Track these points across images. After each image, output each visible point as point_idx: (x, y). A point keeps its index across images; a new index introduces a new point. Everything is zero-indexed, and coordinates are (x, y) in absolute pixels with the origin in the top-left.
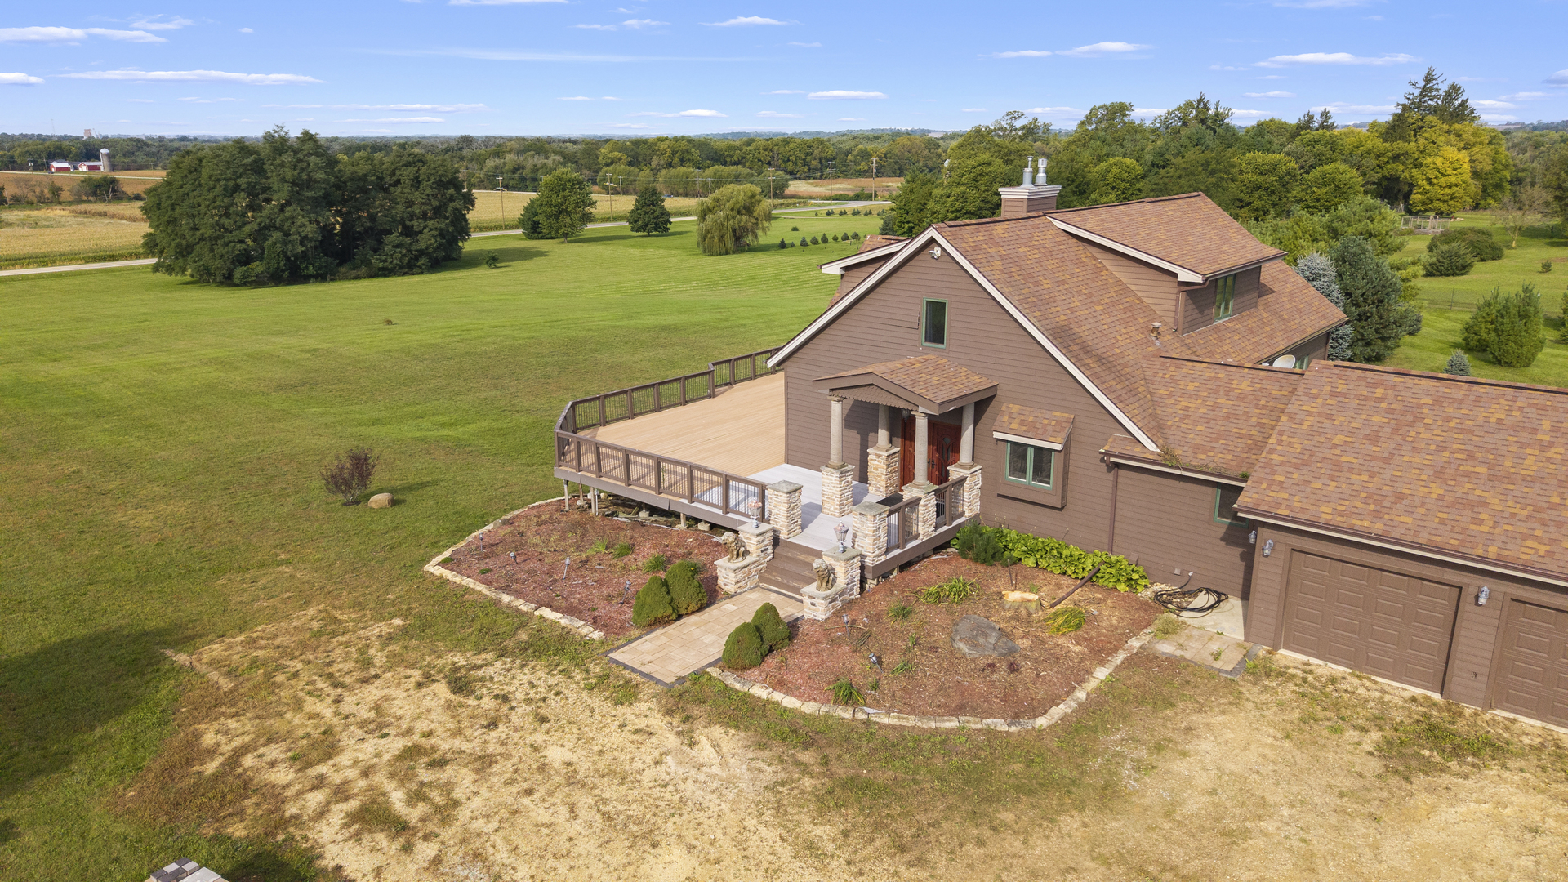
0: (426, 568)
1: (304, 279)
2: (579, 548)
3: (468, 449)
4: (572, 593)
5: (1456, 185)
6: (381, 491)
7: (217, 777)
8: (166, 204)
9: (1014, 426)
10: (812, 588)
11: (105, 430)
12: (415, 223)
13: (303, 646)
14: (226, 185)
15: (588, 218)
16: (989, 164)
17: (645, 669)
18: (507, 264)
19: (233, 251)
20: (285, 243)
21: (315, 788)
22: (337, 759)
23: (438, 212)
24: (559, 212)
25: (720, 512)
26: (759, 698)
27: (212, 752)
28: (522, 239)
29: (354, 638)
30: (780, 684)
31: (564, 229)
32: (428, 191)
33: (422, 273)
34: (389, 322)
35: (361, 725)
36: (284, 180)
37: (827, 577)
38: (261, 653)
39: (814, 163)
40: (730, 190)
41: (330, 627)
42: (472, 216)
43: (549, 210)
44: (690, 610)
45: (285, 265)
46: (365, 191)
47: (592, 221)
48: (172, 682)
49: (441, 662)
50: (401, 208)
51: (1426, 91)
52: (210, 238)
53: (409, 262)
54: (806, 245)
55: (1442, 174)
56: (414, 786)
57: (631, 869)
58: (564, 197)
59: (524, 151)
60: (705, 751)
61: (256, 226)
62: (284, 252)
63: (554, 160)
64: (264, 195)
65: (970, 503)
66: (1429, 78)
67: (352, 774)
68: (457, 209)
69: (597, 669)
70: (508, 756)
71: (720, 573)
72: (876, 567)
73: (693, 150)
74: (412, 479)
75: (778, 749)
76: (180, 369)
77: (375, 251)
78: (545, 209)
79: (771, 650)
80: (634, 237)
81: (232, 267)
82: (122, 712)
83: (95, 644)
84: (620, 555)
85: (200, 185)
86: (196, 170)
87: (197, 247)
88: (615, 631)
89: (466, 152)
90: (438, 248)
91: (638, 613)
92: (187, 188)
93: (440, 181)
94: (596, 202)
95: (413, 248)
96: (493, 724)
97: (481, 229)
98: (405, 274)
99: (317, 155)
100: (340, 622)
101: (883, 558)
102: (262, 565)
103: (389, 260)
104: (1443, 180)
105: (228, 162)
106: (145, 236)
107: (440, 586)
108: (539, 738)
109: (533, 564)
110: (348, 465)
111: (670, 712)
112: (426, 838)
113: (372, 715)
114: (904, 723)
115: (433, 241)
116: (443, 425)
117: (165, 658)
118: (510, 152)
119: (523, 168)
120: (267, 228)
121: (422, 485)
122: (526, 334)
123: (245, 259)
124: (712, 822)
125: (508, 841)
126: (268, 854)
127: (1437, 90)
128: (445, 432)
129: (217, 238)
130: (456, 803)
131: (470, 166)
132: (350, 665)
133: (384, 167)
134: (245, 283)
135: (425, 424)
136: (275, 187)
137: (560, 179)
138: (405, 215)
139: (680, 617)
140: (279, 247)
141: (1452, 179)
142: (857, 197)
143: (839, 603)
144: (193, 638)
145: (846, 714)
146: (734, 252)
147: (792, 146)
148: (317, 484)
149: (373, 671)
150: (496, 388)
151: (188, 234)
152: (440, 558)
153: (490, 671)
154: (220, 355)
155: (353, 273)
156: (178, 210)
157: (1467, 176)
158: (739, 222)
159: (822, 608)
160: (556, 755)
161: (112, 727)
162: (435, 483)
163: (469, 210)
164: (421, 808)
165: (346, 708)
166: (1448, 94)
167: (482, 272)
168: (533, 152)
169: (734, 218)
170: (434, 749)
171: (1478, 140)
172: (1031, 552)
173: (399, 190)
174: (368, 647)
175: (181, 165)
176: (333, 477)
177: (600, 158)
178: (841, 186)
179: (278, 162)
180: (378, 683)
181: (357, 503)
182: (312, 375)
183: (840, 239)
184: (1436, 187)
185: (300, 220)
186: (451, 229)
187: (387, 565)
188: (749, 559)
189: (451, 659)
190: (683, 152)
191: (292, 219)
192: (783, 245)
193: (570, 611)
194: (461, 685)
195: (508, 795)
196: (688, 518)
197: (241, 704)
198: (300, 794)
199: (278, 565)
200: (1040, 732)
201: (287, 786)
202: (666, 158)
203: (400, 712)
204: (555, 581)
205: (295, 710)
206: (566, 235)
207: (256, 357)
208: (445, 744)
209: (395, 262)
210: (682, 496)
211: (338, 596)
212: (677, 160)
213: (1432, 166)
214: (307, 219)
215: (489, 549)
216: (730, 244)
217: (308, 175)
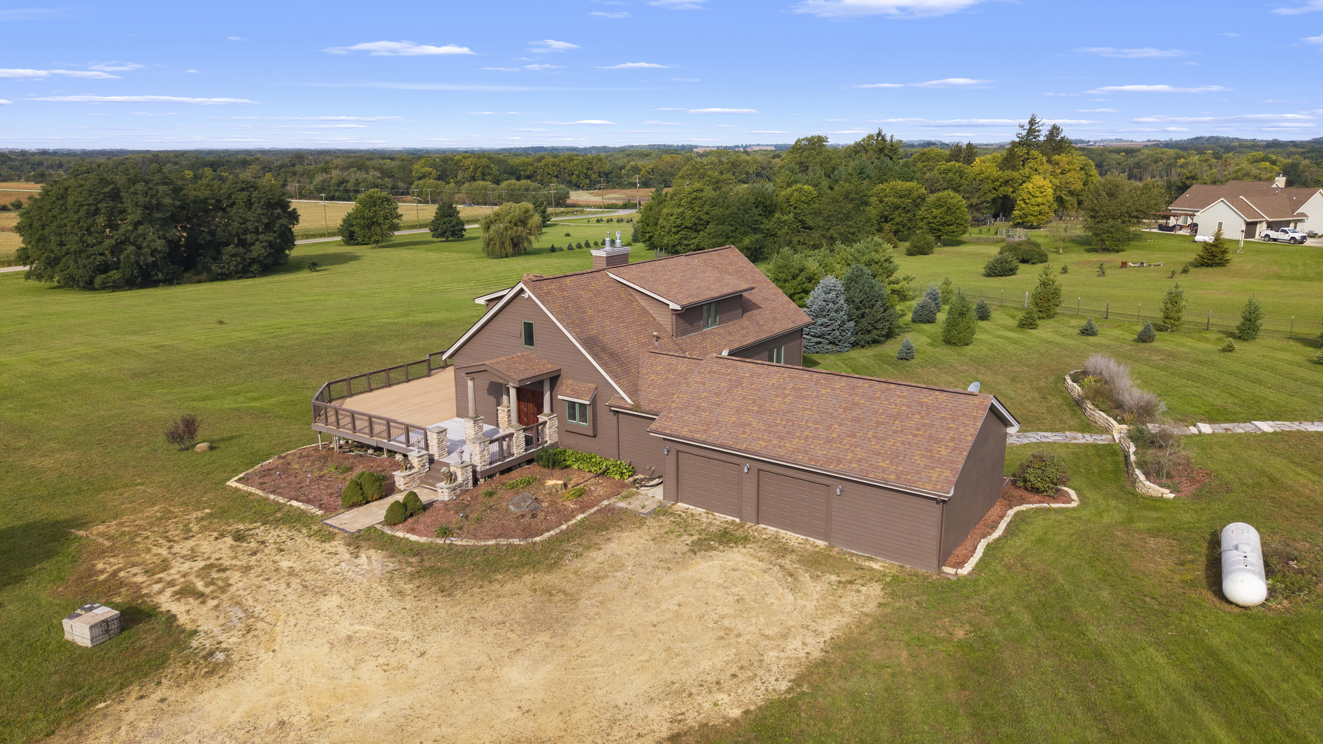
0: (228, 483)
1: (155, 284)
2: (320, 469)
3: (268, 415)
4: (310, 493)
5: (1043, 204)
6: (204, 442)
7: (105, 581)
8: (36, 225)
9: (568, 392)
10: (442, 484)
11: (10, 408)
12: (248, 237)
13: (152, 524)
14: (88, 210)
15: (396, 228)
16: (702, 190)
17: (341, 527)
18: (326, 267)
19: (94, 262)
20: (138, 255)
21: (156, 583)
22: (169, 571)
23: (268, 227)
24: (371, 223)
25: (404, 446)
26: (399, 538)
27: (102, 571)
28: (340, 245)
29: (181, 520)
30: (412, 531)
31: (375, 237)
32: (259, 211)
33: (254, 277)
34: (221, 322)
35: (183, 557)
36: (137, 205)
37: (451, 477)
38: (127, 529)
39: (594, 176)
40: (508, 207)
41: (167, 515)
42: (296, 229)
43: (363, 222)
44: (374, 498)
45: (138, 272)
46: (207, 211)
47: (399, 230)
48: (77, 544)
49: (230, 528)
50: (236, 224)
51: (1031, 131)
52: (75, 252)
53: (243, 268)
54: (572, 249)
55: (1033, 196)
56: (209, 580)
57: (311, 604)
58: (375, 211)
59: (348, 168)
60: (363, 559)
61: (113, 242)
62: (137, 263)
63: (373, 175)
64: (121, 217)
65: (550, 435)
66: (1032, 122)
67: (176, 577)
68: (283, 225)
69: (315, 528)
70: (259, 566)
71: (396, 479)
72: (482, 472)
73: (492, 165)
74: (225, 435)
75: (400, 557)
76: (59, 363)
77: (215, 259)
78: (359, 221)
79: (411, 515)
80: (435, 242)
81: (93, 275)
82: (49, 558)
83: (28, 528)
84: (345, 472)
85: (67, 209)
86: (62, 197)
87: (64, 260)
88: (330, 510)
89: (298, 168)
90: (268, 256)
91: (343, 500)
92: (56, 212)
93: (270, 203)
94: (401, 215)
95: (247, 256)
96: (254, 553)
97: (307, 236)
98: (240, 278)
99: (165, 184)
100: (174, 512)
101: (488, 467)
102: (126, 486)
103: (227, 267)
104: (1033, 200)
105: (90, 191)
106: (18, 250)
107: (235, 492)
108: (278, 558)
109: (292, 479)
110: (181, 426)
111: (349, 545)
112: (212, 598)
113: (189, 552)
114: (469, 544)
115: (263, 251)
116: (254, 399)
117: (71, 533)
118: (336, 168)
119: (347, 182)
120: (122, 242)
121: (231, 438)
122: (324, 331)
123: (105, 268)
124: (356, 586)
125: (253, 597)
126: (134, 608)
127: (1039, 131)
128: (254, 404)
129: (81, 252)
130: (230, 585)
131: (302, 180)
132: (178, 532)
133: (221, 192)
134: (104, 287)
135: (240, 398)
136: (129, 210)
137: (371, 197)
138: (240, 231)
139: (368, 502)
140: (133, 258)
141: (1039, 200)
142: (625, 206)
143: (458, 491)
144: (87, 523)
145: (440, 541)
146: (513, 256)
147: (575, 162)
148: (162, 438)
149: (191, 534)
150: (295, 372)
151: (56, 249)
152: (236, 478)
153: (257, 531)
154: (89, 351)
155: (196, 278)
156: (47, 230)
157: (1051, 198)
158: (516, 232)
159: (447, 494)
160: (285, 564)
161: (46, 564)
162: (241, 436)
163: (294, 224)
164: (212, 588)
165: (174, 550)
166: (1051, 133)
167: (304, 275)
168: (355, 169)
169: (511, 229)
170: (221, 565)
171: (1072, 167)
172: (577, 460)
173: (235, 210)
174: (189, 523)
175: (50, 193)
176: (172, 433)
177: (414, 173)
178: (616, 196)
179: (132, 190)
180: (193, 539)
181: (187, 449)
182: (159, 365)
183: (600, 244)
184: (1029, 205)
185: (151, 236)
186: (278, 241)
187: (204, 483)
188: (413, 471)
189: (235, 527)
190: (484, 167)
191: (144, 236)
192: (553, 250)
193: (308, 501)
194: (239, 537)
195: (257, 581)
196: (389, 451)
197: (116, 552)
198: (150, 585)
199: (136, 486)
200: (535, 544)
201: (143, 583)
202: (469, 172)
203: (204, 551)
204: (302, 487)
205: (146, 553)
206: (377, 242)
207: (116, 352)
208: (226, 562)
209: (232, 268)
210: (384, 438)
211: (173, 500)
212: (479, 174)
213: (1026, 190)
214: (156, 236)
215: (268, 472)
216: (510, 249)
217: (158, 200)
